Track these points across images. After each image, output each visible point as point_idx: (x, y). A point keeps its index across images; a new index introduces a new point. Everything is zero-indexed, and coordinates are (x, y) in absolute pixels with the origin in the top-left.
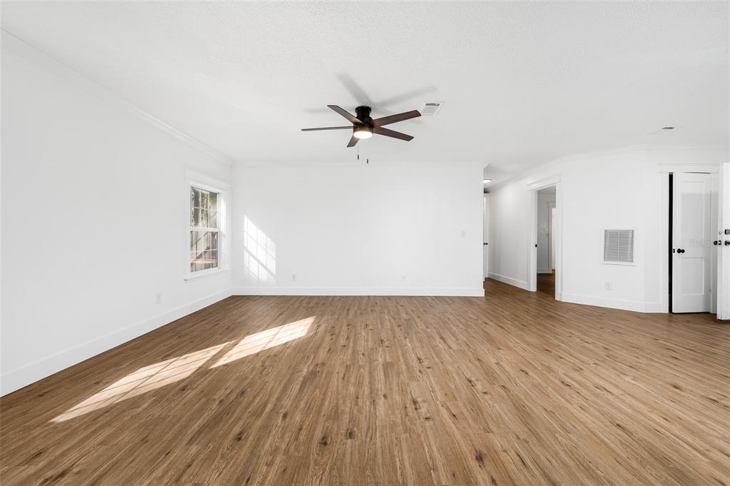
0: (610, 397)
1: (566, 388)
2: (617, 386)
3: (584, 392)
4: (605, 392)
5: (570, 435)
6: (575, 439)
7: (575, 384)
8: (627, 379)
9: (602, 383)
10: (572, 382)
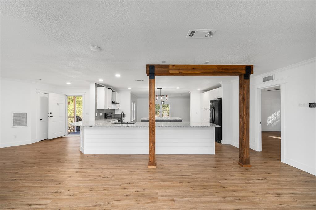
0: (32, 175)
1: (15, 181)
2: (33, 171)
3: (22, 178)
4: (30, 175)
5: (25, 192)
6: (27, 191)
7: (17, 178)
8: (35, 167)
9: (27, 173)
10: (16, 178)
